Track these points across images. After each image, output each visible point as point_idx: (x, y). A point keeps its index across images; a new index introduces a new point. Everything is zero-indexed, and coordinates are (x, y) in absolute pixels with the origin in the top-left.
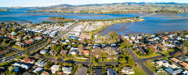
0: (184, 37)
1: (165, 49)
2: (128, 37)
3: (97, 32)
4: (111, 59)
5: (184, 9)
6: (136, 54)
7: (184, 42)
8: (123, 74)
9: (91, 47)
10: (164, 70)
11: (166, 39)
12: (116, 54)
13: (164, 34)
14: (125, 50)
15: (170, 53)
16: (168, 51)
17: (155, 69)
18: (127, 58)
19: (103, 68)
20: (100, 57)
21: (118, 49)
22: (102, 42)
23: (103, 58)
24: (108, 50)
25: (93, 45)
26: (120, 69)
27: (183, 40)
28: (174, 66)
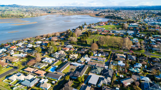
0: (35, 44)
1: (16, 61)
5: (31, 13)
7: (36, 48)
10: (20, 84)
11: (14, 49)
13: (11, 44)
15: (23, 64)
16: (20, 61)
17: (9, 87)
27: (35, 46)
28: (30, 77)
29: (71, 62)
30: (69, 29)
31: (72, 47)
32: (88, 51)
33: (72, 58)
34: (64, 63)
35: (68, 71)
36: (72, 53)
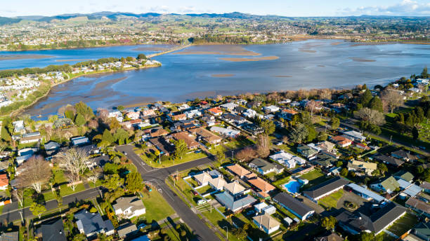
0: (264, 111)
1: (214, 142)
2: (118, 113)
3: (21, 111)
4: (81, 182)
5: (269, 34)
6: (145, 158)
7: (263, 123)
8: (119, 219)
9: (11, 161)
10: (214, 197)
11: (217, 114)
12: (91, 166)
13: (212, 102)
14: (116, 150)
15: (228, 153)
16: (224, 146)
17: (192, 196)
18: (123, 173)
19: (63, 215)
20: (48, 185)
21: (97, 151)
22: (44, 139)
23: (56, 186)
24: (67, 160)
25: (16, 154)
26: (110, 207)
27: (261, 117)
28: (237, 188)
29: (350, 181)
30: (365, 85)
31: (364, 138)
32: (417, 163)
33: (354, 172)
34: (327, 179)
35: (336, 204)
36: (359, 157)
